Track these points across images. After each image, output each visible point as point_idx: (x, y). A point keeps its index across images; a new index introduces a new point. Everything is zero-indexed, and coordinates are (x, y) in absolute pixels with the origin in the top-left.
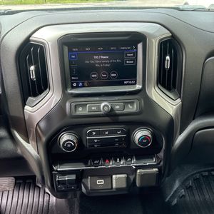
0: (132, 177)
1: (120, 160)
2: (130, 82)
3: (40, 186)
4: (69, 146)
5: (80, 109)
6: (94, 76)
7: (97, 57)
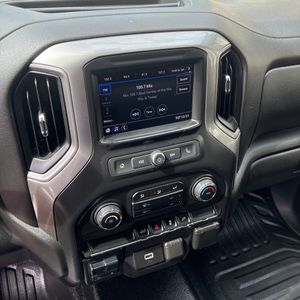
0: (187, 240)
1: (173, 223)
2: (183, 117)
3: (15, 268)
4: (111, 221)
5: (122, 166)
6: (135, 114)
7: (140, 87)
